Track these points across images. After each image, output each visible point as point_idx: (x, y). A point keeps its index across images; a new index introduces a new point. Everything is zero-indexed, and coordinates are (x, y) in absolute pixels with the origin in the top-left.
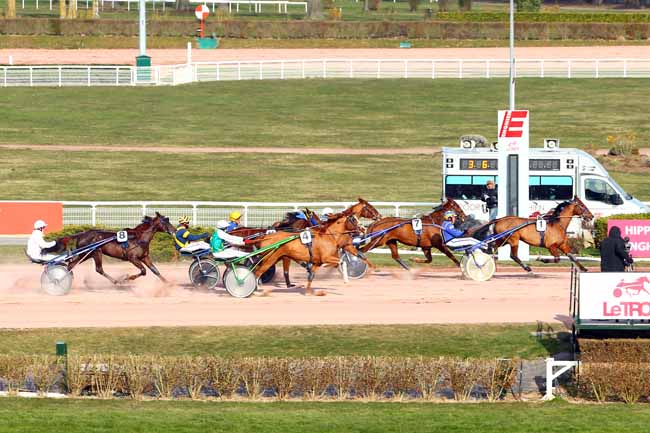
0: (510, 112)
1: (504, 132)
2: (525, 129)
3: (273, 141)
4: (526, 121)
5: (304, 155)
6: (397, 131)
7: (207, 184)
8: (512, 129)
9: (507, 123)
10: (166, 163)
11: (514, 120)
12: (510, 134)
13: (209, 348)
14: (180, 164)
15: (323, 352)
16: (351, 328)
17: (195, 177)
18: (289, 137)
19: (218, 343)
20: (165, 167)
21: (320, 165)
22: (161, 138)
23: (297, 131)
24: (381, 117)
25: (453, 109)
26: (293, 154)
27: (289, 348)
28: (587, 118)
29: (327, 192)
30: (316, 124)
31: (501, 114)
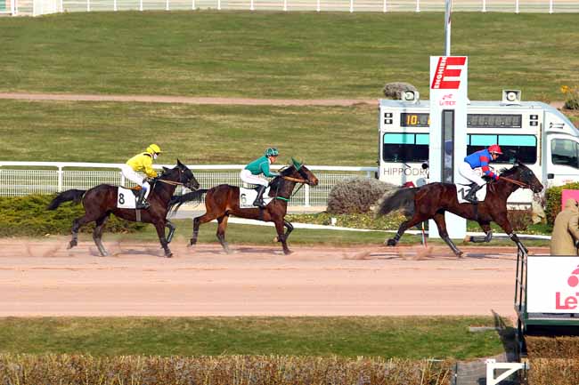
0: (444, 58)
1: (438, 82)
2: (463, 78)
3: (156, 87)
4: (464, 68)
5: (194, 106)
6: (307, 77)
7: (75, 140)
8: (447, 79)
9: (441, 71)
10: (25, 113)
11: (450, 67)
12: (444, 85)
13: (77, 343)
14: (43, 115)
15: (217, 349)
16: (250, 320)
17: (61, 131)
18: (176, 83)
19: (88, 337)
20: (25, 118)
21: (212, 118)
22: (19, 81)
23: (185, 76)
24: (288, 59)
25: (375, 50)
26: (180, 104)
27: (176, 344)
28: (538, 63)
29: (223, 151)
30: (210, 67)
31: (434, 60)
